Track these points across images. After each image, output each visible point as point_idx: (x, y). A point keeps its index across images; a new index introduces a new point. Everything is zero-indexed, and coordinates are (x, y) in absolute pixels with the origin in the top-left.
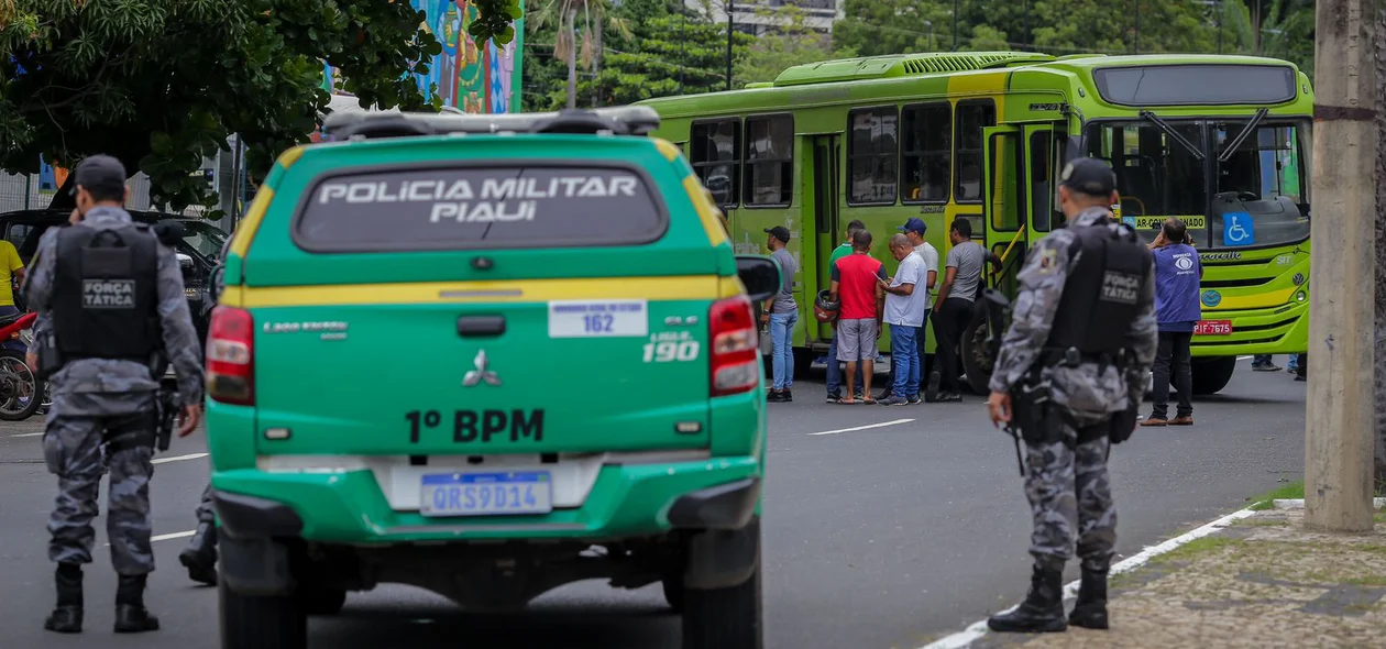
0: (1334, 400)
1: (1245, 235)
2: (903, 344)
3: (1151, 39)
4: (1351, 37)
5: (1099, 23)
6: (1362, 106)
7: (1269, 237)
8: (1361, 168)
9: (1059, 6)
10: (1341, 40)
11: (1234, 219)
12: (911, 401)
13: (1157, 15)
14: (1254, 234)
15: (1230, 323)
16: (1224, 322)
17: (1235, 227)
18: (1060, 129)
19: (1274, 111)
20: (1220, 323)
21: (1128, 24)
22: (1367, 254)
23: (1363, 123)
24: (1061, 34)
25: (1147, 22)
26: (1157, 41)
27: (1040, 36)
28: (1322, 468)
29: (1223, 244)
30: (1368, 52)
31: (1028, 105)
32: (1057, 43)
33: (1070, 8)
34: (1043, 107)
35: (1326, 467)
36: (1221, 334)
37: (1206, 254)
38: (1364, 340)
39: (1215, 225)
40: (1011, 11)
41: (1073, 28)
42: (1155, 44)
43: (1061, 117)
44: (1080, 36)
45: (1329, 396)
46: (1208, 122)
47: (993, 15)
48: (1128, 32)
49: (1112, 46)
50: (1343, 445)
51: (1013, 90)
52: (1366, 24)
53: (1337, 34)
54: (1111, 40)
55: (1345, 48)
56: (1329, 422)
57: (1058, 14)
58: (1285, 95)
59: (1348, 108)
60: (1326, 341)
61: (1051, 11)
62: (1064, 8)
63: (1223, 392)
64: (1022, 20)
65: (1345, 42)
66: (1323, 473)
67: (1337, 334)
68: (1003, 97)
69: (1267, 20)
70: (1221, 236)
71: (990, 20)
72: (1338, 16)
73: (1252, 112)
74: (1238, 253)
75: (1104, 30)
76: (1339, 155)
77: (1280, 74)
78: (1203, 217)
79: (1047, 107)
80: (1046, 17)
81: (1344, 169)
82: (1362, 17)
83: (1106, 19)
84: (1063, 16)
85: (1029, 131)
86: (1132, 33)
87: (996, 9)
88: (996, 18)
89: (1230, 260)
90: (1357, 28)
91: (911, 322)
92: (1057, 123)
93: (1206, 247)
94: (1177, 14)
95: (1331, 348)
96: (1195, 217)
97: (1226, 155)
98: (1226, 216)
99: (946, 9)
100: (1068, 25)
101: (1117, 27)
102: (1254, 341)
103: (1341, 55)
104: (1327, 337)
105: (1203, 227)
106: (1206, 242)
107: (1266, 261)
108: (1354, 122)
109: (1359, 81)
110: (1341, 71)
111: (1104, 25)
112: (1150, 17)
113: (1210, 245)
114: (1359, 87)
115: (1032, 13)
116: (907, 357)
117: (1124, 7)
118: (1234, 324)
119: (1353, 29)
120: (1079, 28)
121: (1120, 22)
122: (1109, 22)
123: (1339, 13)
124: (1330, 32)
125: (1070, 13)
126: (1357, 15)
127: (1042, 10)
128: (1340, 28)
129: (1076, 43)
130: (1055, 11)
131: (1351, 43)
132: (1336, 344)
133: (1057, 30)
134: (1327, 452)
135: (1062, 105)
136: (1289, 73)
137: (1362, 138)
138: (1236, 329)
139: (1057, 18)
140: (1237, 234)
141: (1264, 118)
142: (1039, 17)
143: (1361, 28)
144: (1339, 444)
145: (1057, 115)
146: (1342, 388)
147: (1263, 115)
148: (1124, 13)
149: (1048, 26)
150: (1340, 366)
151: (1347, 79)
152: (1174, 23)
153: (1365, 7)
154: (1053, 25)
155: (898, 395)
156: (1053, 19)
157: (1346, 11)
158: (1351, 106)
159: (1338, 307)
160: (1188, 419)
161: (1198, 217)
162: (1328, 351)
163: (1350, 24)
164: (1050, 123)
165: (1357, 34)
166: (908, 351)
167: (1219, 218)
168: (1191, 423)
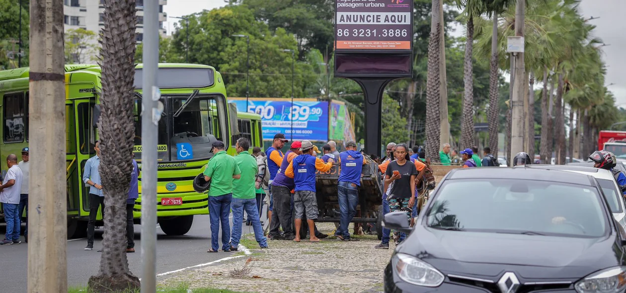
0: (41, 242)
1: (188, 154)
2: (9, 213)
3: (274, 69)
4: (48, 33)
5: (249, 61)
6: (55, 72)
7: (201, 155)
8: (55, 108)
9: (231, 54)
10: (42, 34)
11: (182, 146)
12: (15, 242)
13: (277, 58)
14: (193, 154)
15: (181, 199)
16: (178, 199)
17: (183, 150)
18: (93, 101)
19: (202, 91)
20: (176, 199)
21: (263, 62)
22: (60, 158)
23: (55, 82)
24: (231, 67)
25: (272, 61)
26: (276, 70)
27: (222, 68)
28: (35, 282)
29: (177, 159)
30: (58, 41)
31: (79, 90)
32: (230, 71)
33: (235, 55)
34: (85, 91)
35: (37, 282)
36: (176, 205)
37: (168, 164)
38: (59, 207)
39: (173, 149)
40: (209, 57)
41: (237, 64)
42: (275, 71)
43: (92, 96)
44: (241, 68)
45: (39, 240)
46: (168, 97)
47: (200, 58)
48: (263, 66)
49: (255, 72)
50: (47, 268)
51: (72, 82)
52: (57, 25)
53: (40, 31)
54: (255, 69)
55: (45, 39)
56: (39, 256)
57: (230, 58)
58: (208, 83)
59: (47, 74)
60: (36, 209)
61: (227, 57)
62: (233, 55)
63: (188, 234)
64: (214, 61)
65: (44, 35)
66: (35, 285)
67: (42, 204)
68: (68, 86)
69: (331, 60)
70: (176, 156)
71: (199, 61)
72: (40, 20)
73: (191, 92)
74: (184, 163)
75: (252, 65)
76: (42, 101)
77: (206, 72)
78: (166, 146)
79: (87, 90)
80: (225, 59)
81: (45, 109)
82: (54, 21)
83: (253, 60)
84: (233, 58)
85: (77, 103)
86: (265, 66)
87: (202, 56)
88: (202, 60)
89: (181, 167)
90: (51, 27)
91: (13, 202)
92: (91, 98)
93: (168, 161)
94: (286, 57)
95: (39, 212)
96: (162, 145)
97: (177, 114)
98: (178, 145)
99: (180, 56)
100: (235, 62)
101: (258, 64)
102: (194, 208)
103: (42, 43)
104: (37, 206)
105: (166, 150)
106: (168, 158)
107: (200, 167)
108: (50, 82)
109: (53, 57)
110: (42, 52)
111: (252, 63)
112: (273, 59)
113: (170, 159)
114: (53, 61)
115: (219, 57)
116: (12, 220)
117: (261, 54)
118: (183, 200)
119: (49, 28)
120: (240, 64)
121: (259, 61)
122: (254, 61)
123: (40, 19)
124: (36, 30)
125: (236, 57)
126: (51, 19)
127: (223, 56)
128: (41, 27)
129: (239, 71)
130: (229, 56)
131: (48, 36)
132: (41, 210)
133: (230, 65)
134: (38, 273)
135: (93, 89)
136: (210, 72)
137: (55, 91)
138: (184, 202)
139: (230, 59)
140: (184, 154)
141: (197, 95)
142: (221, 59)
143: (54, 27)
144: (44, 268)
145: (91, 95)
146: (46, 236)
147: (196, 93)
148: (261, 57)
149: (226, 63)
150: (44, 223)
151: (46, 57)
152: (284, 61)
153: (56, 16)
154: (228, 63)
155: (8, 239)
156: (228, 60)
157: (45, 18)
158: (49, 72)
159: (43, 189)
160: (132, 250)
161: (163, 146)
162: (37, 215)
163: (47, 25)
164: (87, 98)
165: (51, 31)
166: (13, 217)
167: (174, 145)
168: (134, 252)
